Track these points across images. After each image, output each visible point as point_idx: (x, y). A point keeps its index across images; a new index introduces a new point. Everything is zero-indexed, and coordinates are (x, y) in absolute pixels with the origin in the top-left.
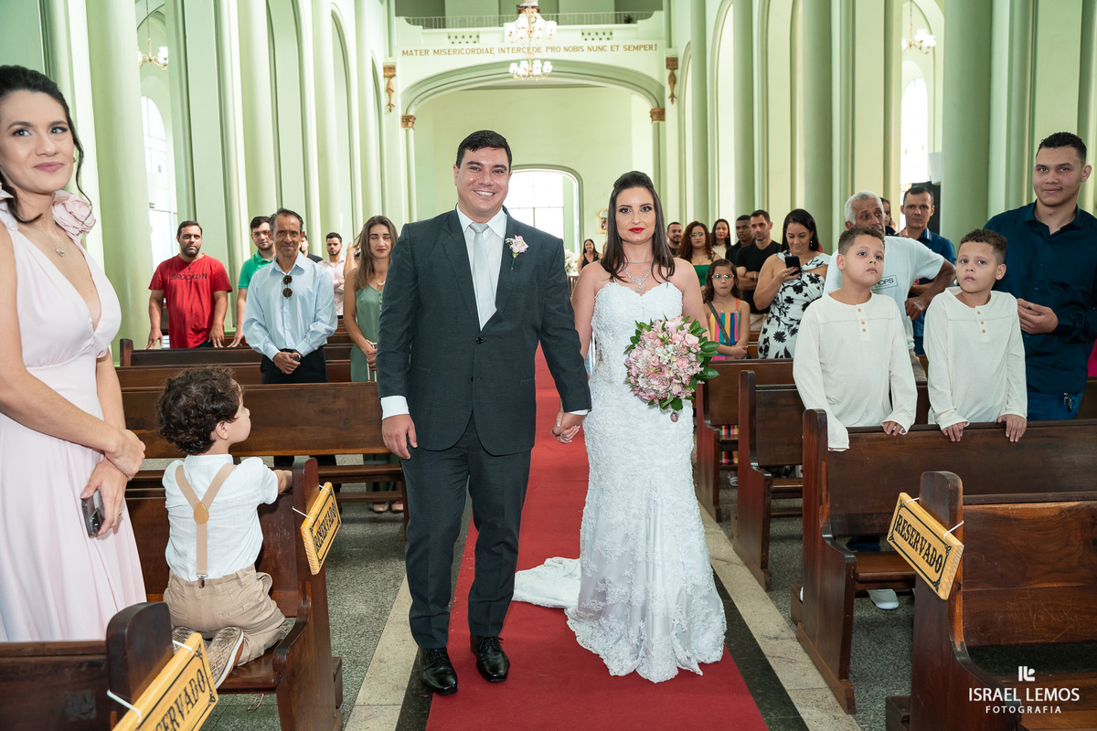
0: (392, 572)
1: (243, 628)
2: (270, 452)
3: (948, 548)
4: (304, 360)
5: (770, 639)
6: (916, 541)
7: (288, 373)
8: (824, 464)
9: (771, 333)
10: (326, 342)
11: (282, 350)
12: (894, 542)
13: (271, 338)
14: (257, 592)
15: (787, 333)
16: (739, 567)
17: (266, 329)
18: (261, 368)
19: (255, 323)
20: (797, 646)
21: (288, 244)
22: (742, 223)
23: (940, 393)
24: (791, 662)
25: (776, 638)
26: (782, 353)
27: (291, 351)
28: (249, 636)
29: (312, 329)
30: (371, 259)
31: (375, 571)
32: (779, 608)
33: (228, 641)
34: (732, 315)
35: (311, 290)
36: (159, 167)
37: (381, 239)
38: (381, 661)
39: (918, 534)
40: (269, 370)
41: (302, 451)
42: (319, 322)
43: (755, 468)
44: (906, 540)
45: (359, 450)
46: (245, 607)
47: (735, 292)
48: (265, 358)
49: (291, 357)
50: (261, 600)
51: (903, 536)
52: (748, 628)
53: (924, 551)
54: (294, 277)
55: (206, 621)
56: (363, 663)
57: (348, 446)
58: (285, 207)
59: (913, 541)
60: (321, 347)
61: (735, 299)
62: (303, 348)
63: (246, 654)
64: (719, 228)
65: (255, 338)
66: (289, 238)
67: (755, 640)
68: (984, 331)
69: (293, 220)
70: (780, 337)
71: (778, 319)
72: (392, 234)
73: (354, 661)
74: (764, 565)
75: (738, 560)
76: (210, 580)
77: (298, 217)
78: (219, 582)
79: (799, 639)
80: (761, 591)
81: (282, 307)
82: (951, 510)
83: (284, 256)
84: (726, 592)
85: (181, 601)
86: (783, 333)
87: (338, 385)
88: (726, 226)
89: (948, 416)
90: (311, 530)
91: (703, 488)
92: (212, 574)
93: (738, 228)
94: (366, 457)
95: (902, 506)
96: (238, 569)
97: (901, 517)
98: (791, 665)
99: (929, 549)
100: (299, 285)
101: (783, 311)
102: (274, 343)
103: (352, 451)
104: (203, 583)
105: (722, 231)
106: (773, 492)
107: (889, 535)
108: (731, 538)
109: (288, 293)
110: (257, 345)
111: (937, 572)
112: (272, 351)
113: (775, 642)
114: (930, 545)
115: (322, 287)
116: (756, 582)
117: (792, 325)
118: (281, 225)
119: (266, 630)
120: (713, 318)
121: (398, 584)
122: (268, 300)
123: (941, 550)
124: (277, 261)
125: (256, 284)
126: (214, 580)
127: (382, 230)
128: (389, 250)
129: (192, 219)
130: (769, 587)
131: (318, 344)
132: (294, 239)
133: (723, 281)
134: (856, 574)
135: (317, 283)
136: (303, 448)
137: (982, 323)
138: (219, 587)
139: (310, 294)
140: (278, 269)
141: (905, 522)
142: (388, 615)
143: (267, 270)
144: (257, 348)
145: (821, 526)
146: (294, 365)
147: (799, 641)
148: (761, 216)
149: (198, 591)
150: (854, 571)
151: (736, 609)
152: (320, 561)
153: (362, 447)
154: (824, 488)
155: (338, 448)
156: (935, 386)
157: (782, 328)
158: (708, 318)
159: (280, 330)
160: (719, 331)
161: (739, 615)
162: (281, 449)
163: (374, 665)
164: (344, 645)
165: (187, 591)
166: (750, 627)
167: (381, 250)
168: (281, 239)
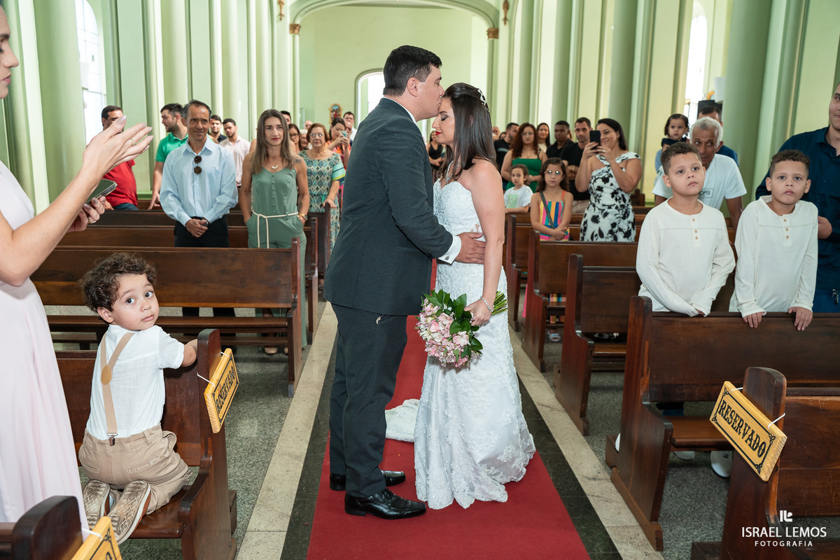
0: (277, 408)
1: (149, 481)
2: (178, 304)
3: (772, 438)
4: (210, 225)
5: (589, 479)
6: (739, 426)
7: (197, 236)
8: (647, 343)
9: (589, 217)
10: (229, 212)
11: (192, 218)
12: (717, 423)
13: (183, 207)
14: (162, 449)
15: (601, 216)
16: (561, 413)
17: (179, 200)
18: (175, 231)
19: (170, 194)
20: (611, 486)
21: (200, 130)
22: (560, 127)
23: (745, 286)
24: (607, 501)
25: (594, 479)
26: (597, 232)
27: (200, 218)
28: (155, 487)
29: (218, 201)
30: (267, 147)
31: (263, 406)
32: (595, 451)
33: (137, 494)
34: (557, 204)
35: (217, 169)
36: (93, 56)
37: (275, 129)
38: (269, 490)
39: (742, 420)
40: (182, 234)
41: (205, 304)
42: (223, 196)
43: (578, 335)
44: (730, 423)
45: (252, 305)
46: (151, 463)
47: (563, 185)
48: (178, 224)
49: (200, 224)
50: (166, 455)
51: (726, 420)
52: (571, 469)
53: (747, 436)
54: (204, 157)
55: (116, 474)
56: (253, 490)
57: (244, 300)
58: (195, 98)
59: (735, 425)
60: (224, 216)
61: (562, 190)
62: (210, 216)
63: (153, 505)
64: (542, 130)
65: (170, 207)
66: (201, 125)
67: (576, 480)
68: (788, 237)
69: (204, 110)
70: (595, 219)
71: (594, 206)
72: (284, 124)
73: (247, 489)
74: (583, 414)
75: (560, 406)
76: (119, 439)
77: (208, 108)
78: (128, 440)
79: (613, 480)
80: (579, 436)
81: (193, 182)
82: (775, 404)
83: (196, 140)
84: (552, 435)
85: (94, 458)
86: (598, 216)
87: (236, 251)
88: (547, 128)
89: (748, 304)
90: (214, 395)
91: (530, 343)
92: (121, 434)
93: (556, 131)
94: (258, 310)
95: (726, 393)
96: (144, 429)
97: (724, 402)
98: (608, 504)
99: (752, 434)
100: (208, 164)
101: (598, 198)
102: (186, 212)
103: (246, 305)
104: (113, 442)
105: (544, 131)
106: (595, 357)
107: (712, 417)
108: (553, 386)
109: (198, 171)
110: (172, 213)
111: (760, 456)
112: (185, 218)
113: (593, 482)
114: (753, 432)
115: (226, 166)
116: (575, 428)
117: (604, 210)
118: (193, 114)
119: (171, 480)
120: (542, 205)
121: (283, 418)
122: (182, 175)
123: (764, 438)
124: (189, 143)
125: (171, 163)
126: (123, 438)
127: (275, 122)
128: (282, 139)
129: (119, 106)
130: (586, 433)
131: (223, 214)
132: (205, 126)
133: (553, 177)
134: (672, 440)
135: (222, 163)
136: (207, 301)
137: (787, 230)
138: (127, 445)
139: (217, 172)
140: (190, 150)
141: (729, 407)
142: (275, 446)
143: (180, 151)
144: (172, 215)
145: (641, 394)
146: (203, 230)
147: (613, 482)
148: (585, 123)
149: (109, 449)
150: (670, 436)
151: (560, 451)
152: (220, 420)
153: (255, 302)
154: (646, 363)
155: (235, 302)
156: (742, 280)
157: (597, 213)
158: (539, 204)
159: (191, 201)
160: (546, 215)
161: (563, 457)
162: (188, 302)
163: (263, 493)
164: (238, 474)
165: (99, 448)
166: (573, 468)
167: (275, 139)
168: (193, 126)
